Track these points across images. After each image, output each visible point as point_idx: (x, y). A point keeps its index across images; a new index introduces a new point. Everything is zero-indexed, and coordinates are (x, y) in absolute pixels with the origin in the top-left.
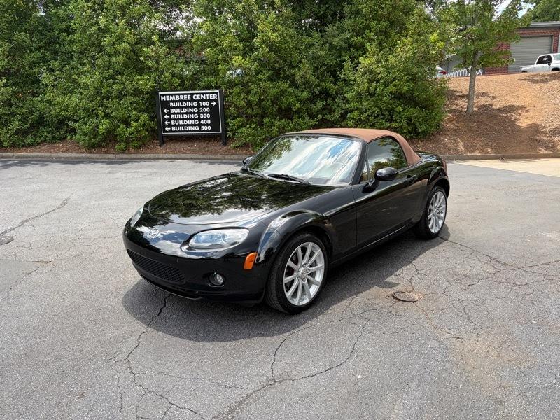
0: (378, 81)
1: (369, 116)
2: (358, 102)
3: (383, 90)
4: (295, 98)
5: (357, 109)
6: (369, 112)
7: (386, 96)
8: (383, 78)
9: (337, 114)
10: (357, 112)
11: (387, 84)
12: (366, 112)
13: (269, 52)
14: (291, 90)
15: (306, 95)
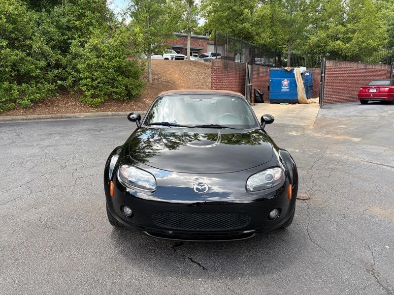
0: (103, 57)
1: (99, 83)
2: (89, 72)
3: (108, 64)
4: (33, 66)
5: (89, 77)
6: (99, 80)
7: (110, 69)
8: (107, 55)
9: (70, 81)
10: (89, 80)
11: (111, 59)
12: (96, 79)
13: (6, 22)
14: (29, 58)
15: (43, 63)
